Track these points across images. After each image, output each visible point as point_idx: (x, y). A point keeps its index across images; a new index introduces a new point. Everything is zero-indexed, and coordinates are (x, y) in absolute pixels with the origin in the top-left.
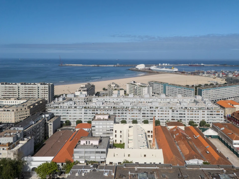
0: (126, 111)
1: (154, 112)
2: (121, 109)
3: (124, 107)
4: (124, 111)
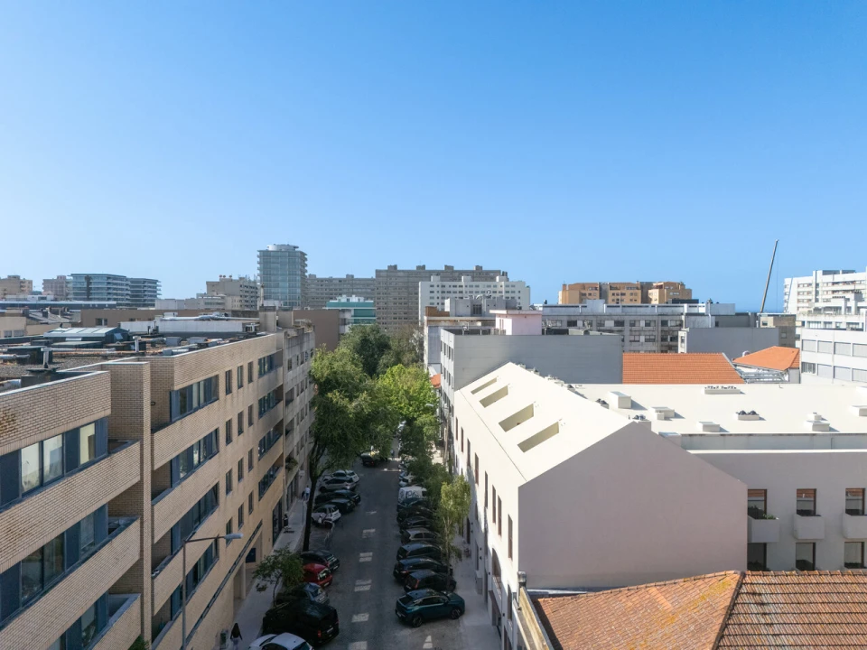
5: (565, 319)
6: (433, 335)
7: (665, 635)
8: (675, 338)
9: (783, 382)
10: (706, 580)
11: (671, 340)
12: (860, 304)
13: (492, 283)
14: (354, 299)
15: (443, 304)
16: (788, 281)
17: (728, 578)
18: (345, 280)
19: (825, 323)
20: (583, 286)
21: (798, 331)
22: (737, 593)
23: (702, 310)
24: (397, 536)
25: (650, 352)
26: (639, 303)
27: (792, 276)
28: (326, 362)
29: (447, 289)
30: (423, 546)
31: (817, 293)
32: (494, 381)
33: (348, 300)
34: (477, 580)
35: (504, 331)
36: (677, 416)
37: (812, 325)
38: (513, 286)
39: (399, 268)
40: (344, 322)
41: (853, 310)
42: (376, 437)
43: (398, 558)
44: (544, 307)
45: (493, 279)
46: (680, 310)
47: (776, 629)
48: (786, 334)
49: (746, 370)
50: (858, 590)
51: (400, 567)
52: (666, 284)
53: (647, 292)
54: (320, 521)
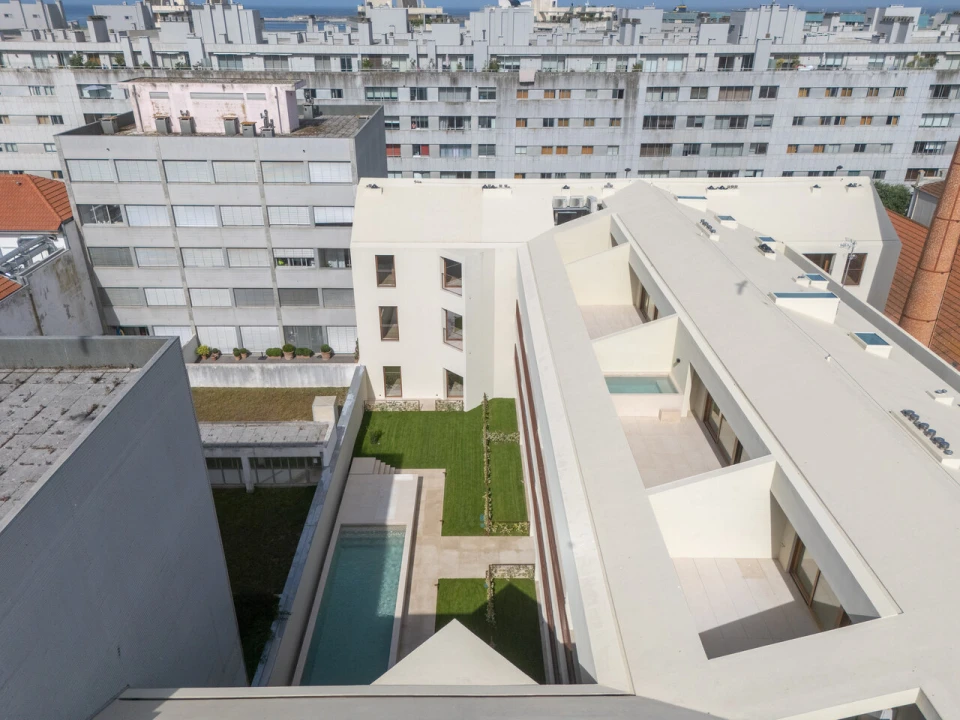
0: (492, 96)
1: (754, 107)
2: (445, 83)
3: (470, 58)
4: (475, 93)
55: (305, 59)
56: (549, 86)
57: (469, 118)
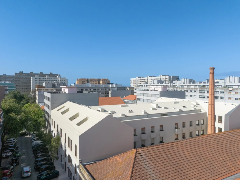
4: (220, 92)
5: (80, 89)
6: (40, 94)
7: (120, 168)
8: (108, 93)
9: (133, 103)
10: (129, 152)
11: (107, 93)
12: (147, 85)
13: (56, 78)
14: (7, 82)
15: (42, 84)
16: (131, 79)
17: (133, 151)
18: (2, 76)
19: (140, 89)
20: (83, 79)
21: (135, 91)
22: (136, 154)
23: (114, 86)
24: (33, 157)
25: (102, 97)
26: (97, 84)
27: (132, 78)
28: (7, 103)
29: (41, 79)
30: (43, 158)
31: (137, 82)
32: (64, 107)
33: (5, 83)
34: (62, 165)
35: (65, 92)
36: (115, 113)
37: (137, 90)
38: (62, 79)
39: (23, 73)
40: (6, 90)
41: (145, 86)
42: (27, 126)
43: (35, 163)
44: (74, 85)
45: (56, 77)
46: (109, 86)
47: (145, 161)
48: (132, 91)
49: (125, 101)
50: (159, 149)
51: (37, 166)
52: (104, 79)
53: (99, 81)
54: (4, 156)
55: (193, 86)
56: (236, 91)
57: (218, 97)
